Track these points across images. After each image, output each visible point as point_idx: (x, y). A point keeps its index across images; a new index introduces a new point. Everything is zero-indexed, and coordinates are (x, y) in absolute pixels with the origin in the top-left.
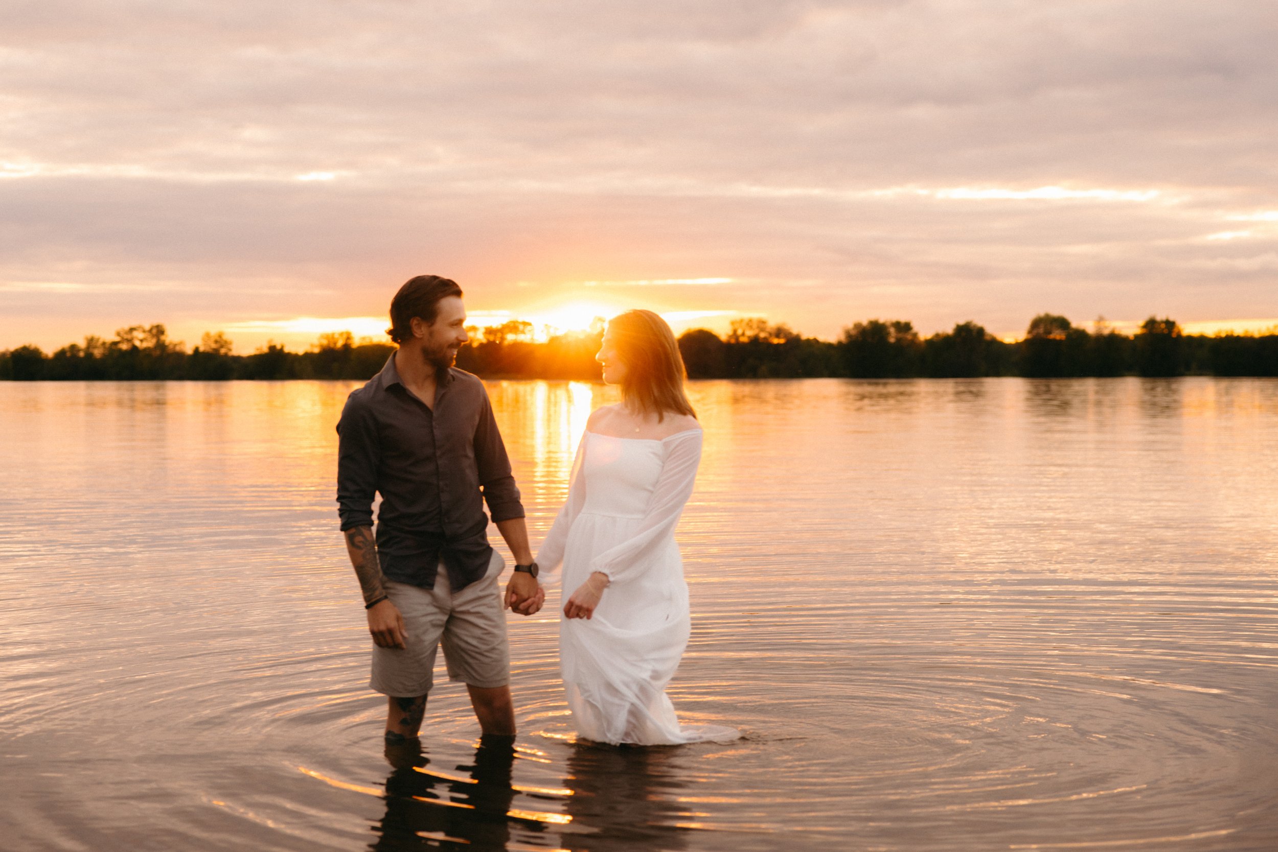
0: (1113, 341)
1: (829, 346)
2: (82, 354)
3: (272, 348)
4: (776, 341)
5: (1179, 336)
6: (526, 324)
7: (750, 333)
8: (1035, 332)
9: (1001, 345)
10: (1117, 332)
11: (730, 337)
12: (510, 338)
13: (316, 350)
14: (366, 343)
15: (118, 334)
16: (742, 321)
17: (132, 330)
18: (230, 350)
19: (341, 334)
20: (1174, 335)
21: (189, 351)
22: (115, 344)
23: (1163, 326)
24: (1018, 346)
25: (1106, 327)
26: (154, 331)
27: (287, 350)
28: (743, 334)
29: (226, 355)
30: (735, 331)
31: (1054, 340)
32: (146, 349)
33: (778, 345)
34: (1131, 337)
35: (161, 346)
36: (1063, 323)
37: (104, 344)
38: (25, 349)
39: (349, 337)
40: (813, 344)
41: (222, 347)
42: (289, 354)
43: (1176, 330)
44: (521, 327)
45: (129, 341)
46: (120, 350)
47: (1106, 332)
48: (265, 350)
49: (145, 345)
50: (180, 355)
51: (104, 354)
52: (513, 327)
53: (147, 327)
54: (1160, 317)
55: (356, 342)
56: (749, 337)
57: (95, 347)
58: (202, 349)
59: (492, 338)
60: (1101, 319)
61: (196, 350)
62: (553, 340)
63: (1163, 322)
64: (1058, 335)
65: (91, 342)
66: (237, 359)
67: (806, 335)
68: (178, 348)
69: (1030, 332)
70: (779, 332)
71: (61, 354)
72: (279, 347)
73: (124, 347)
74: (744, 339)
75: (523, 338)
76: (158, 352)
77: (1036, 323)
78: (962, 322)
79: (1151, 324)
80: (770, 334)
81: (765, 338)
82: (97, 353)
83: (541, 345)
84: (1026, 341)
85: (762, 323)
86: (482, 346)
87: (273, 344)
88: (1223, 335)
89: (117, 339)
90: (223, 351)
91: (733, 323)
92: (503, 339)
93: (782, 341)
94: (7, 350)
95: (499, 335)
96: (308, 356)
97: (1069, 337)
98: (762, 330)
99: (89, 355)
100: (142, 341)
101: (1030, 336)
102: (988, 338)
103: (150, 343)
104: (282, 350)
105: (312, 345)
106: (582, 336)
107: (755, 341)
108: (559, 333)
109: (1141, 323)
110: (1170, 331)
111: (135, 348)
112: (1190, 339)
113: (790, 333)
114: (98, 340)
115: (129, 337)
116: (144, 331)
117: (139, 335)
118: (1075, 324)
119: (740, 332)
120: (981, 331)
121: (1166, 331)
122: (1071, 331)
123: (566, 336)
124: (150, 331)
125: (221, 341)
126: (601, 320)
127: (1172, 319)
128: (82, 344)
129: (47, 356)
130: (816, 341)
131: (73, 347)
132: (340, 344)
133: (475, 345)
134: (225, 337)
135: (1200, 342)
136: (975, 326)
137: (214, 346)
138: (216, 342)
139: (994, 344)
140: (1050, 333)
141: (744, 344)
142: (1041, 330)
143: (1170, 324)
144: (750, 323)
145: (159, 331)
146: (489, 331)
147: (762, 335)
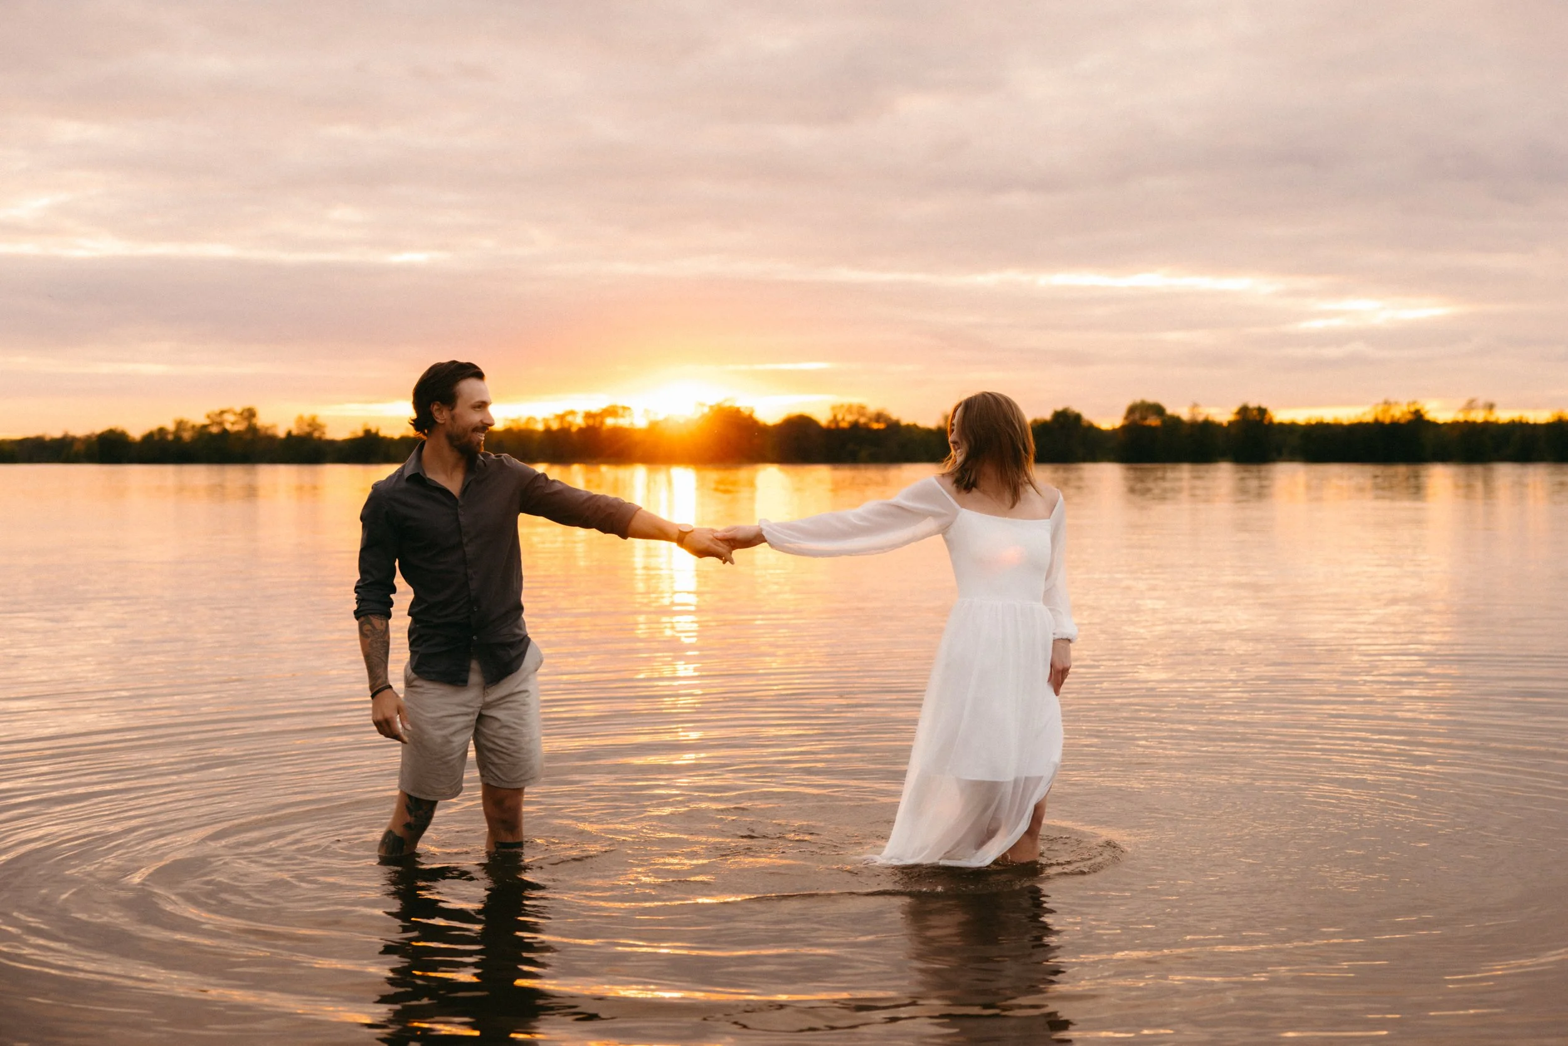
0: (1207, 427)
1: (929, 432)
2: (170, 437)
3: (367, 432)
4: (875, 426)
5: (1271, 423)
6: (625, 408)
7: (850, 418)
8: (1131, 418)
9: (1098, 431)
10: (1210, 419)
11: (831, 422)
12: (610, 422)
15: (208, 417)
16: (842, 406)
17: (222, 413)
18: (324, 433)
20: (1266, 422)
21: (281, 433)
22: (205, 427)
23: (1255, 413)
24: (1114, 432)
25: (1200, 414)
26: (246, 414)
27: (382, 433)
28: (843, 419)
29: (320, 439)
30: (835, 417)
31: (1150, 428)
32: (238, 433)
33: (878, 430)
34: (1225, 423)
35: (253, 429)
36: (1158, 410)
37: (193, 427)
38: (111, 432)
40: (912, 429)
41: (315, 430)
42: (384, 439)
43: (1267, 417)
44: (620, 411)
45: (221, 424)
46: (211, 435)
47: (1200, 418)
48: (360, 433)
49: (236, 428)
50: (272, 439)
51: (192, 437)
52: (612, 412)
53: (239, 409)
54: (1253, 404)
56: (850, 422)
57: (184, 430)
58: (295, 432)
59: (591, 422)
60: (1195, 406)
61: (289, 434)
62: (653, 426)
63: (1255, 409)
64: (1153, 421)
65: (180, 425)
66: (332, 443)
67: (906, 419)
68: (270, 432)
69: (1126, 418)
70: (879, 417)
71: (149, 438)
72: (373, 430)
73: (215, 430)
74: (844, 425)
75: (623, 422)
76: (249, 436)
77: (1132, 410)
78: (1060, 408)
79: (1244, 411)
80: (871, 419)
81: (865, 424)
82: (187, 436)
83: (640, 430)
84: (1123, 427)
85: (861, 410)
86: (581, 431)
87: (368, 427)
88: (1313, 422)
89: (206, 422)
90: (316, 434)
91: (833, 408)
92: (602, 423)
93: (881, 426)
94: (93, 434)
95: (598, 419)
97: (1164, 422)
98: (863, 415)
99: (178, 438)
100: (233, 424)
101: (1126, 423)
102: (1085, 424)
103: (241, 427)
104: (377, 434)
106: (681, 421)
107: (855, 426)
108: (660, 417)
109: (1235, 409)
110: (1261, 421)
111: (225, 432)
112: (1281, 426)
113: (890, 419)
114: (187, 422)
115: (218, 419)
116: (235, 414)
117: (229, 418)
118: (1170, 410)
119: (839, 417)
120: (1078, 417)
121: (1258, 418)
122: (1166, 418)
123: (666, 419)
124: (241, 414)
125: (314, 424)
126: (702, 405)
127: (1264, 406)
128: (171, 426)
129: (134, 439)
130: (915, 426)
131: (162, 431)
133: (574, 429)
134: (320, 421)
135: (1291, 429)
136: (1073, 412)
137: (307, 429)
138: (310, 425)
139: (1091, 429)
140: (1145, 419)
141: (843, 430)
142: (1137, 416)
143: (1262, 411)
144: (850, 409)
145: (250, 414)
146: (588, 415)
147: (862, 420)
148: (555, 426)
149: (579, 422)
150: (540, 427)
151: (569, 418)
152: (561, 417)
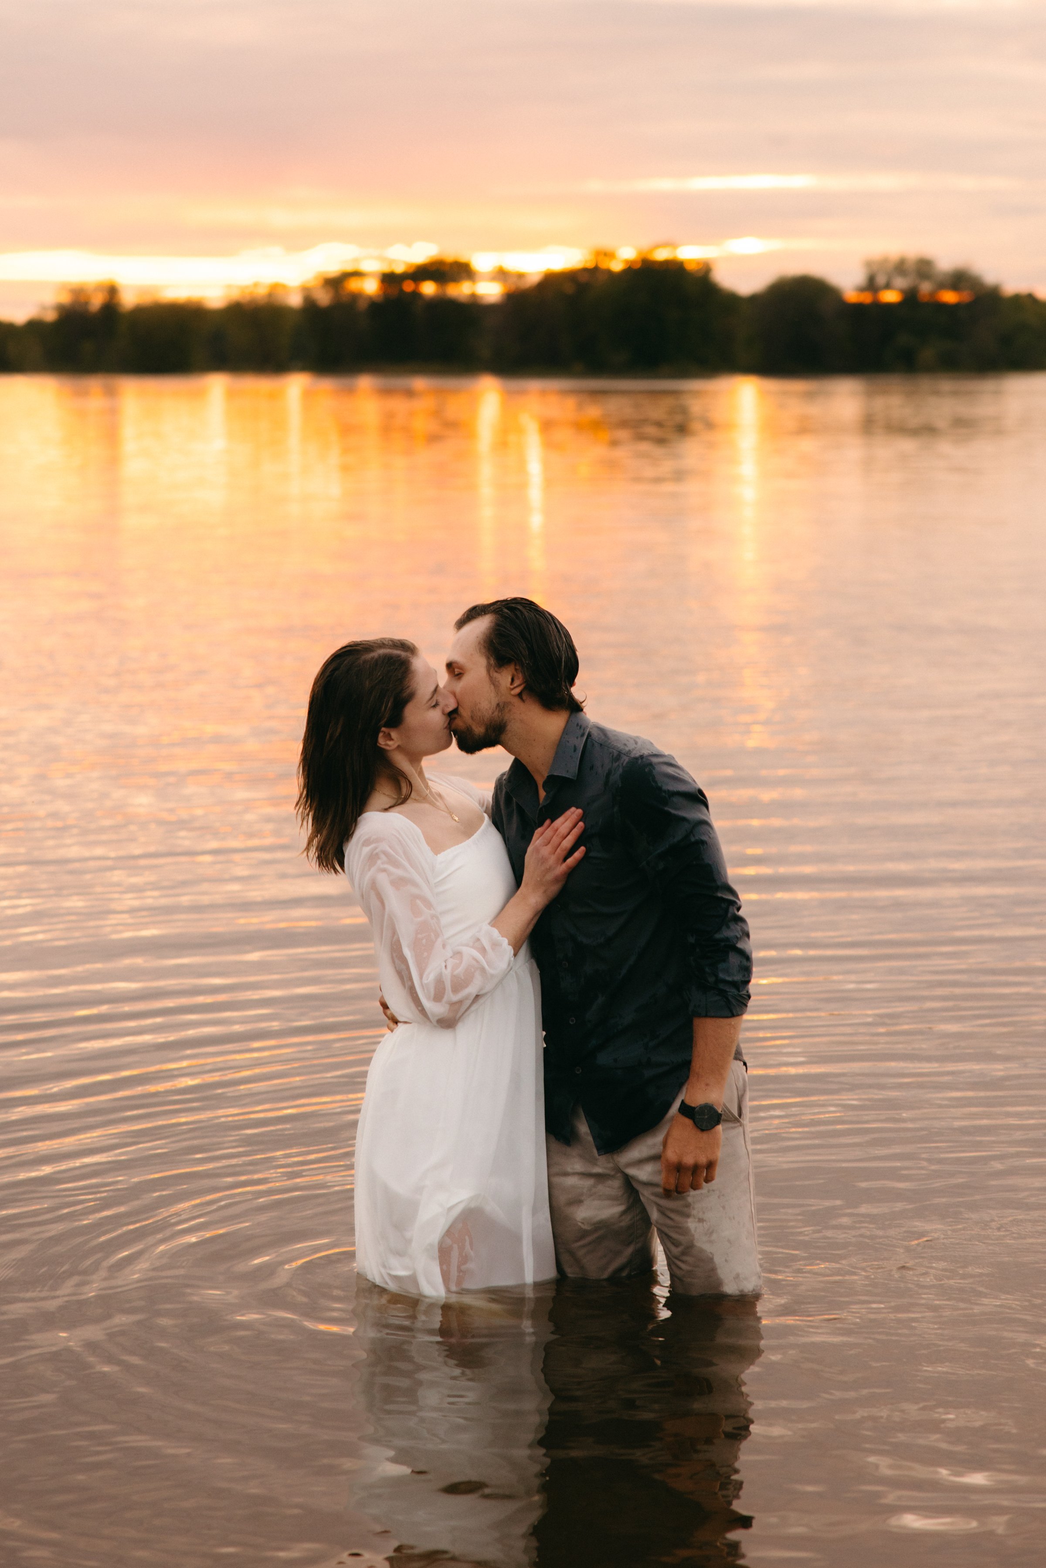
4: (949, 297)
6: (461, 266)
7: (901, 285)
11: (862, 291)
12: (429, 288)
13: (50, 316)
14: (146, 299)
16: (885, 261)
19: (99, 287)
28: (888, 288)
30: (872, 283)
33: (956, 307)
39: (112, 291)
40: (1025, 303)
44: (452, 271)
52: (435, 271)
55: (129, 299)
56: (901, 293)
59: (393, 290)
70: (958, 281)
74: (891, 297)
75: (459, 291)
80: (941, 285)
81: (932, 294)
85: (924, 268)
86: (375, 307)
91: (869, 264)
92: (416, 293)
93: (963, 297)
95: (407, 286)
96: (34, 326)
98: (927, 277)
105: (44, 308)
107: (912, 299)
113: (981, 283)
119: (881, 280)
130: (1032, 298)
132: (97, 302)
133: (362, 305)
141: (889, 306)
144: (900, 267)
146: (389, 279)
147: (926, 287)
148: (324, 298)
149: (371, 287)
150: (295, 300)
151: (353, 285)
152: (335, 283)
